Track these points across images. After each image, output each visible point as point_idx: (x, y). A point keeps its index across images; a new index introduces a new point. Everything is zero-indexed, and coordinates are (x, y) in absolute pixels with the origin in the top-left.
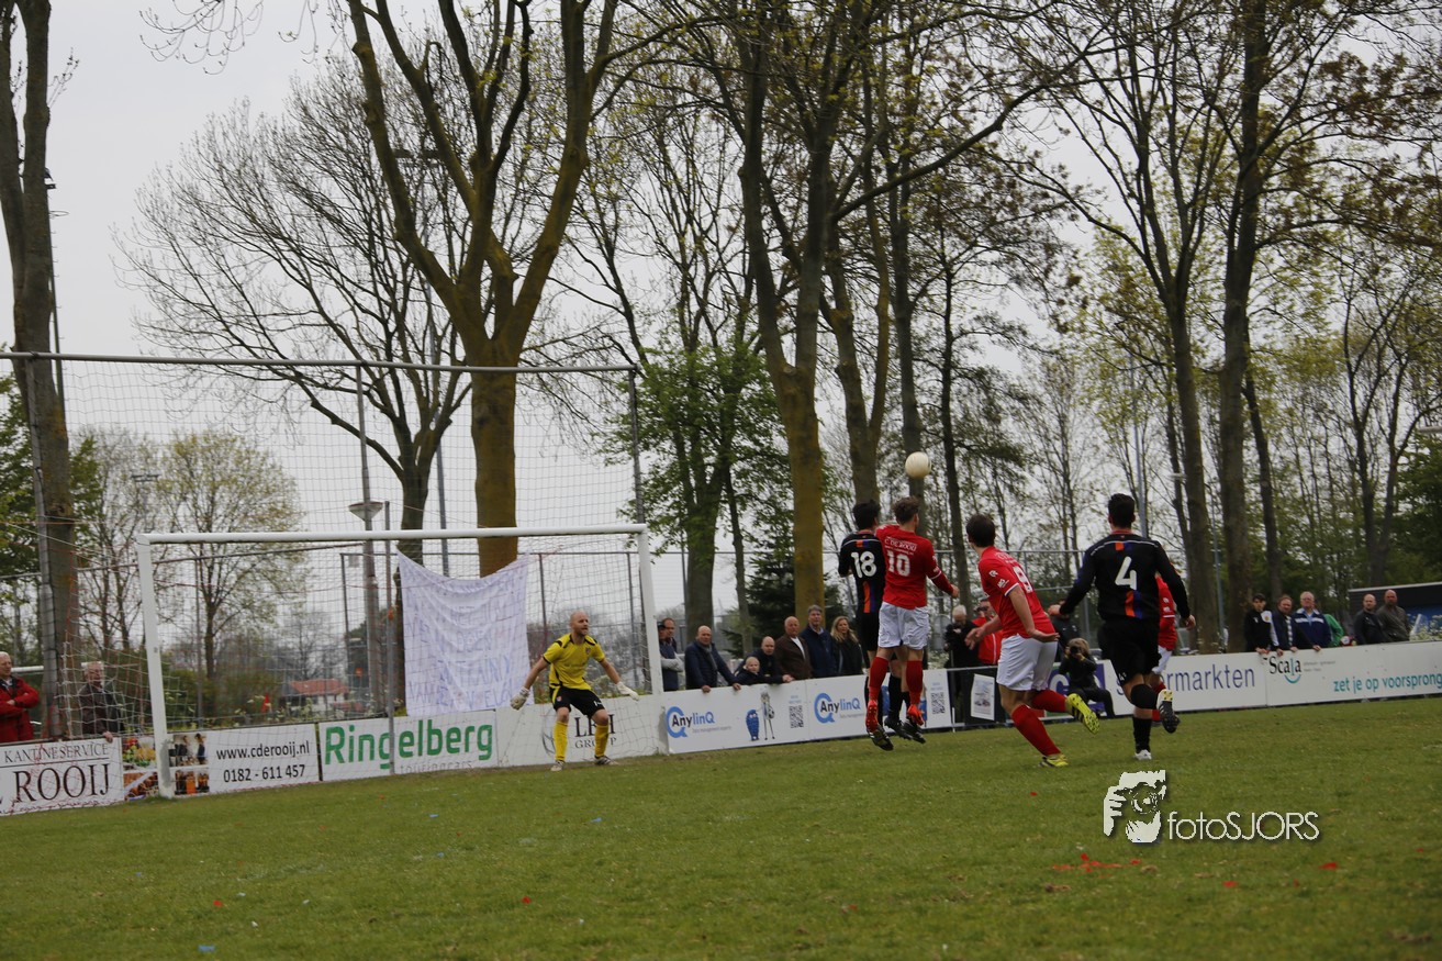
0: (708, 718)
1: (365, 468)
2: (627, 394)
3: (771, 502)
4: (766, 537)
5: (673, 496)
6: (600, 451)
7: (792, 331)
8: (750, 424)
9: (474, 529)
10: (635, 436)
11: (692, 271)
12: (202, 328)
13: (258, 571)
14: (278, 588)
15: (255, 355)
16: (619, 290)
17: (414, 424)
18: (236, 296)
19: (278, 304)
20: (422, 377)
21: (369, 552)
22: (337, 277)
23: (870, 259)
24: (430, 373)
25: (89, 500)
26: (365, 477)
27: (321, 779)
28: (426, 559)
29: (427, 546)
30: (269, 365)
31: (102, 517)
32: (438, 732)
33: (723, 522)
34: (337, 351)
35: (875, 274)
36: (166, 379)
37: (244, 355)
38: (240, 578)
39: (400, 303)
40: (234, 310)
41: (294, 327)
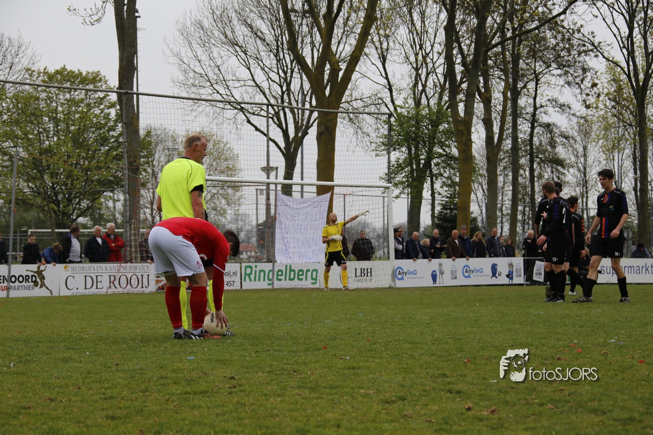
0: (414, 273)
1: (268, 151)
2: (387, 125)
3: (449, 178)
4: (446, 193)
5: (405, 172)
6: (373, 150)
7: (463, 101)
8: (441, 142)
9: (315, 181)
10: (390, 145)
11: (420, 71)
12: (201, 84)
13: (220, 194)
14: (228, 202)
15: (223, 98)
16: (387, 78)
17: (292, 134)
18: (216, 71)
19: (235, 75)
20: (296, 112)
21: (268, 189)
22: (262, 65)
23: (502, 70)
24: (300, 111)
25: (148, 158)
26: (268, 155)
27: (241, 288)
28: (293, 193)
29: (295, 188)
30: (229, 103)
31: (153, 166)
32: (294, 271)
33: (427, 186)
34: (260, 98)
35: (503, 77)
36: (182, 106)
37: (219, 97)
38: (212, 196)
39: (289, 78)
40: (215, 77)
41: (241, 86)
